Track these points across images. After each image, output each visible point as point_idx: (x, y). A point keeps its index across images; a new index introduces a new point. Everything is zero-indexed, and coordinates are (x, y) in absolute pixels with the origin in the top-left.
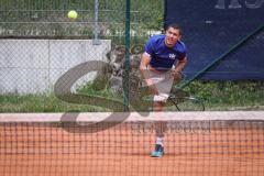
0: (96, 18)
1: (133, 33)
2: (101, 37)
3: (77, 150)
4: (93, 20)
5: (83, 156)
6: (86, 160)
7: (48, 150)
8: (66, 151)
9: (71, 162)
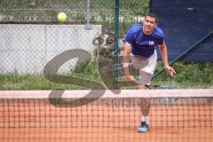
0: (89, 5)
1: (121, 19)
2: (93, 22)
3: (74, 124)
4: (85, 7)
5: (79, 130)
6: (82, 133)
7: (48, 124)
8: (64, 124)
9: (69, 135)
